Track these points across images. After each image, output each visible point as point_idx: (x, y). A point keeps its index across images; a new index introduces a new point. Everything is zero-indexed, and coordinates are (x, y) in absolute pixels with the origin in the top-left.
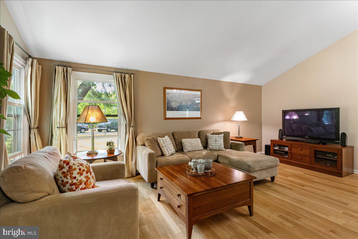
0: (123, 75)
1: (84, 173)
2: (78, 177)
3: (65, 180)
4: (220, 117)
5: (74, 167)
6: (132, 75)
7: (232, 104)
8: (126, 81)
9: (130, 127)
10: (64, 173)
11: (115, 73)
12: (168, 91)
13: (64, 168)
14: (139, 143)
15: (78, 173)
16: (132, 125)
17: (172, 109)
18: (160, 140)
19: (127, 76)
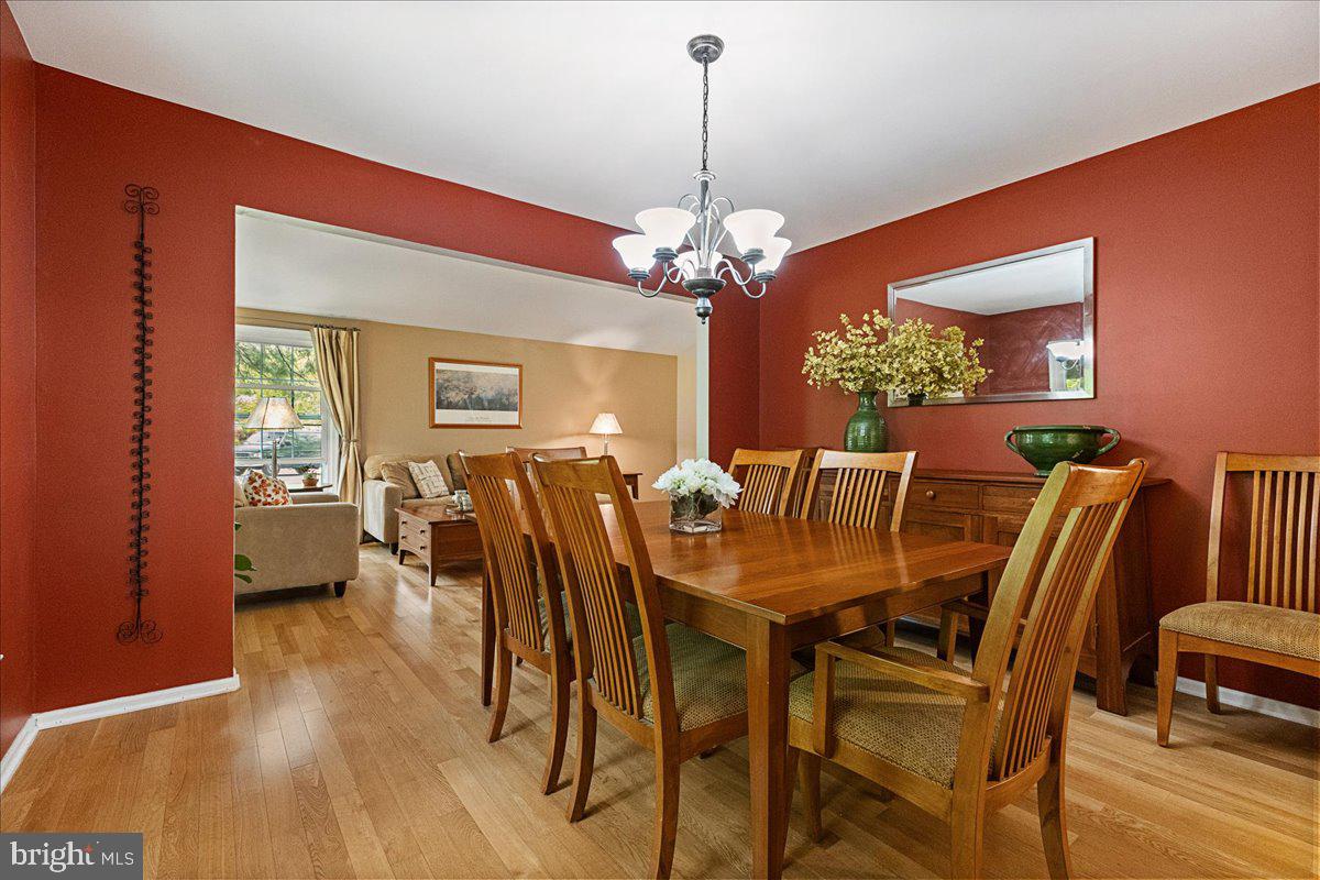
0: (334, 332)
1: (281, 492)
2: (273, 495)
3: (257, 497)
4: (570, 424)
5: (268, 482)
6: (355, 333)
7: (601, 396)
8: (342, 345)
9: (349, 442)
10: (255, 488)
11: (315, 329)
12: (438, 366)
13: (255, 481)
14: (369, 473)
15: (274, 491)
16: (354, 437)
17: (450, 406)
18: (413, 467)
19: (343, 334)
